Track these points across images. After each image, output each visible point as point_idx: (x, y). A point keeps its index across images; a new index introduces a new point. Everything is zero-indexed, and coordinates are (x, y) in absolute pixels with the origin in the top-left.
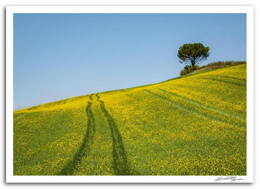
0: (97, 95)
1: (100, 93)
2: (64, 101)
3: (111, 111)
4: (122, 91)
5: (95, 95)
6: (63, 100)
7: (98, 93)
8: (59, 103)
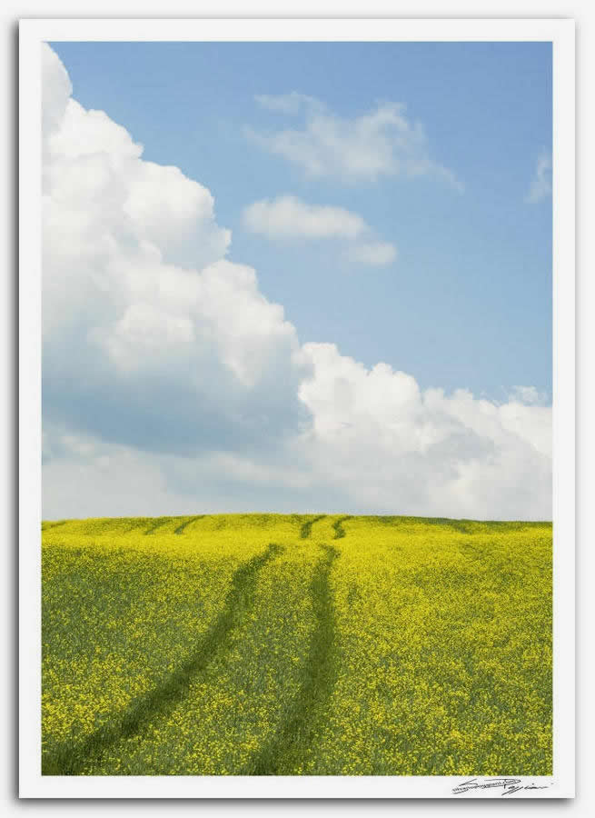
0: (336, 526)
1: (357, 518)
2: (180, 524)
3: (350, 600)
4: (461, 525)
5: (327, 523)
6: (178, 518)
7: (349, 518)
8: (154, 525)
